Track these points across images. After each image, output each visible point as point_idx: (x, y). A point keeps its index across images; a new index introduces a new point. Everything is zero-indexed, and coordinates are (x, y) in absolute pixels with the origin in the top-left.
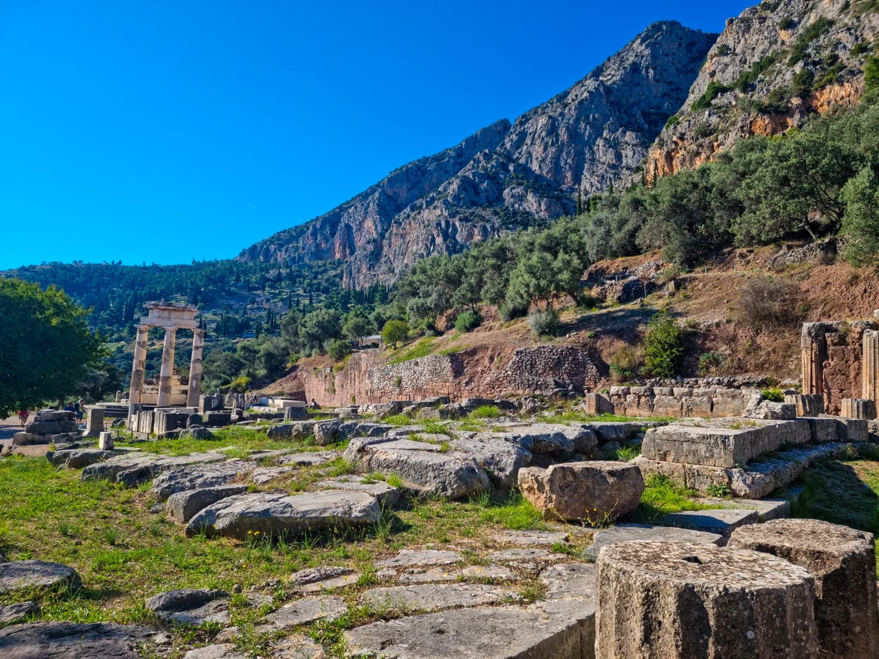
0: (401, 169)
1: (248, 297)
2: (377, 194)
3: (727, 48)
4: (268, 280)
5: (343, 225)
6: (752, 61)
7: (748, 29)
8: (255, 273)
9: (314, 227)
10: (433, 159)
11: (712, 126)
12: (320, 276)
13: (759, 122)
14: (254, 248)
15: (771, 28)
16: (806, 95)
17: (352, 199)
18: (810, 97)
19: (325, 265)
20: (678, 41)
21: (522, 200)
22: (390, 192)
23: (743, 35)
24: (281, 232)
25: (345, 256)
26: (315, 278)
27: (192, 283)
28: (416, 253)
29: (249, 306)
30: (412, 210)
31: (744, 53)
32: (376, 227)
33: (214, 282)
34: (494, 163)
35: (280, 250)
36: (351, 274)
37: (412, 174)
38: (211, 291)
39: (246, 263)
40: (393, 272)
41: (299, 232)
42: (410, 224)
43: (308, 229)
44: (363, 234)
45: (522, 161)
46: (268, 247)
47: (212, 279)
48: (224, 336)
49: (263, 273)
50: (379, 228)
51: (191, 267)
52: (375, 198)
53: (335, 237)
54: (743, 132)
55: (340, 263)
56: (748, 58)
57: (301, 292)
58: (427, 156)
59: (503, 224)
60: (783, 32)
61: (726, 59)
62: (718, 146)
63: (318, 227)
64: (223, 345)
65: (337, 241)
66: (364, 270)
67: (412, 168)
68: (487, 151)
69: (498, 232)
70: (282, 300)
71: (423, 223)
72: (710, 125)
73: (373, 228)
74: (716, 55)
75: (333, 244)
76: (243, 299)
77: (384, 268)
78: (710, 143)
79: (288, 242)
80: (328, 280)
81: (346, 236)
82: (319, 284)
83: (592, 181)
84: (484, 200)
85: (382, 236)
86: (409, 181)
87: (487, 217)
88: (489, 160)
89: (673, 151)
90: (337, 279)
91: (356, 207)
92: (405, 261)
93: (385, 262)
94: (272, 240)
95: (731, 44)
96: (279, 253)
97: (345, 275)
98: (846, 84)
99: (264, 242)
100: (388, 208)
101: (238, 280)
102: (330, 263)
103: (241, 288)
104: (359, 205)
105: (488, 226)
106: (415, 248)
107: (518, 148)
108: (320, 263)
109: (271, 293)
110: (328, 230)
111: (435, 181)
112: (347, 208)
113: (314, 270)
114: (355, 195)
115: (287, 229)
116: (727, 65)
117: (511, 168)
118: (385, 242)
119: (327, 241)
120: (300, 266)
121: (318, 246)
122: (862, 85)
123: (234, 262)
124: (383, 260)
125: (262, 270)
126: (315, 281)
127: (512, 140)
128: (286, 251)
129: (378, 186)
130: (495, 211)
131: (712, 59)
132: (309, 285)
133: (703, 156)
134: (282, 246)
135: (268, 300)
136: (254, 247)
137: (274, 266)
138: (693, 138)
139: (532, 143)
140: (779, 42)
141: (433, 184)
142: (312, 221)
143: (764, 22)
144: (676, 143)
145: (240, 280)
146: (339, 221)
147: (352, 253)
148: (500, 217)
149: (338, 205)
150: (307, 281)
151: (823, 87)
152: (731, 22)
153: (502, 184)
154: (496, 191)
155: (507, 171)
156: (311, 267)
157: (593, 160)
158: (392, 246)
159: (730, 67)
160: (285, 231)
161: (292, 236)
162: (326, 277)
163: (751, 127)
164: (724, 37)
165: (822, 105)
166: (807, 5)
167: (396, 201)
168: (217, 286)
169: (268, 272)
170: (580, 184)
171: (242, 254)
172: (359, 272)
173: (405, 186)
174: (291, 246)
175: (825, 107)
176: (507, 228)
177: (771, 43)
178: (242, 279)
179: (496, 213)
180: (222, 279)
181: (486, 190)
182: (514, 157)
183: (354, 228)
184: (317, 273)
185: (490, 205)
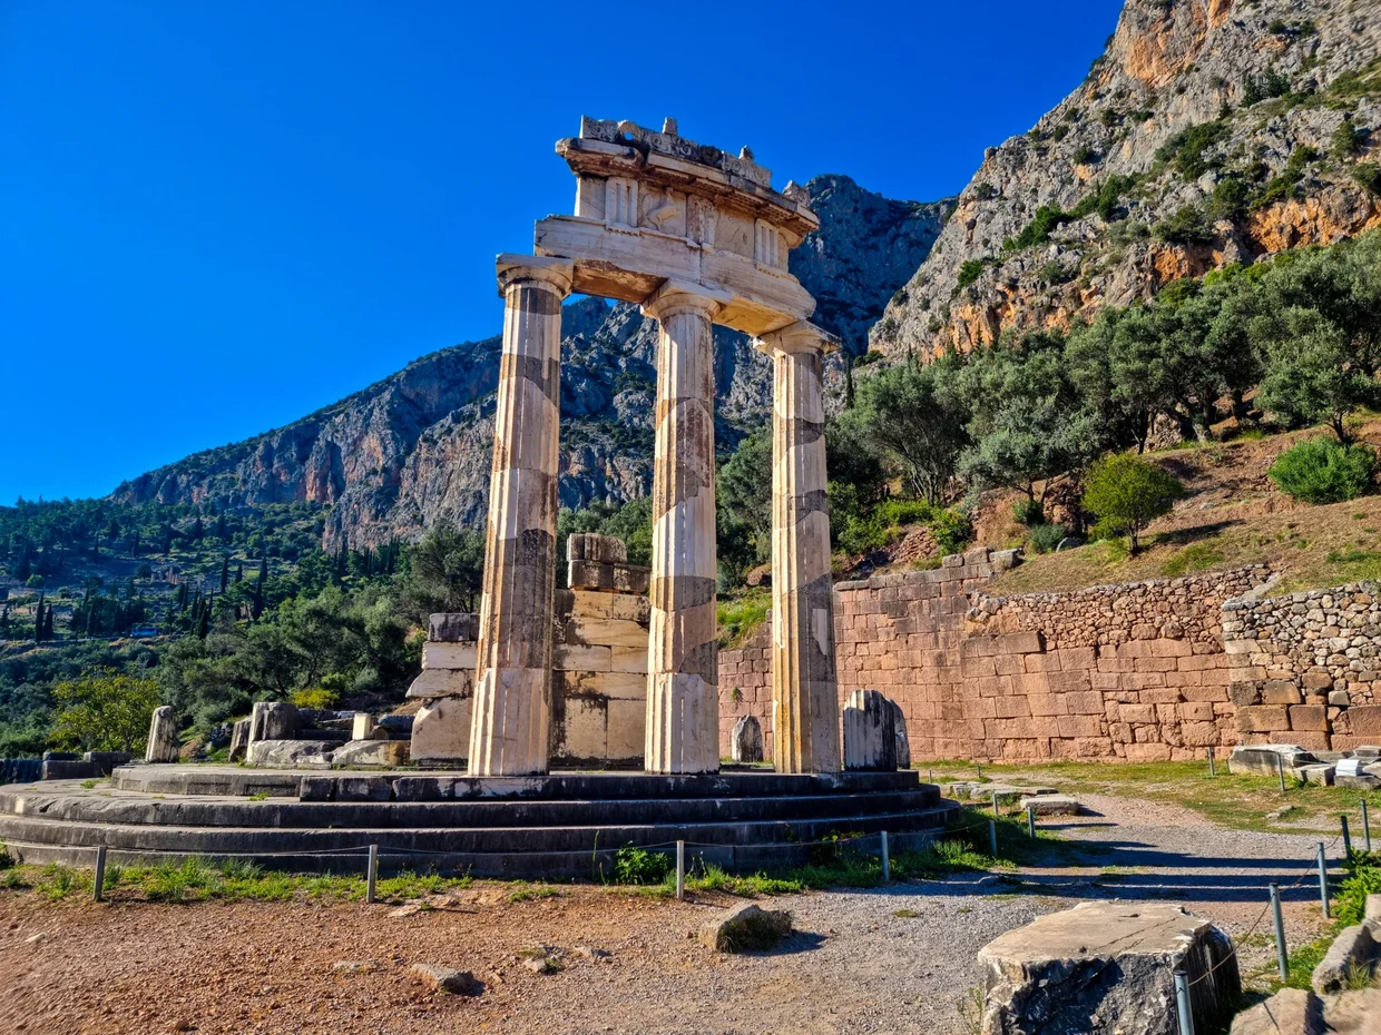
0: (429, 358)
1: (134, 565)
2: (387, 396)
3: (992, 190)
4: (177, 534)
5: (322, 443)
6: (1035, 206)
7: (1020, 163)
8: (146, 522)
9: (268, 446)
10: (483, 346)
11: (1067, 268)
12: (277, 530)
13: (1167, 256)
14: (145, 480)
15: (1061, 162)
16: (1240, 218)
17: (340, 403)
18: (1247, 219)
19: (286, 511)
20: (852, 205)
21: (644, 412)
22: (409, 393)
23: (1014, 172)
24: (201, 454)
25: (324, 496)
26: (269, 532)
27: (18, 538)
28: (467, 490)
29: (137, 581)
30: (457, 420)
31: (1017, 196)
32: (385, 448)
33: (66, 538)
34: (594, 354)
35: (198, 485)
36: (339, 526)
37: (449, 367)
38: (57, 552)
39: (128, 505)
40: (421, 522)
41: (240, 453)
42: (453, 442)
43: (255, 448)
44: (360, 459)
45: (638, 354)
46: (174, 479)
47: (60, 532)
48: (90, 635)
49: (167, 522)
50: (390, 451)
51: (14, 512)
52: (383, 402)
53: (308, 463)
54: (1141, 271)
55: (315, 508)
56: (1027, 203)
57: (242, 556)
58: (474, 341)
59: (619, 447)
60: (1080, 166)
61: (991, 205)
62: (1091, 295)
63: (275, 445)
64: (89, 651)
65: (311, 470)
66: (365, 518)
67: (448, 358)
68: (581, 336)
69: (611, 458)
70: (205, 570)
71: (479, 441)
72: (1062, 266)
73: (380, 449)
74: (973, 198)
75: (303, 476)
76: (122, 569)
77: (403, 515)
78: (1073, 290)
79: (213, 471)
80: (293, 536)
81: (328, 463)
82: (278, 542)
83: (748, 390)
84: (583, 409)
85: (400, 463)
86: (443, 377)
87: (591, 436)
88: (584, 349)
89: (999, 306)
90: (312, 536)
91: (347, 415)
92: (445, 504)
93: (406, 506)
94: (182, 467)
95: (995, 182)
96: (196, 490)
97: (327, 528)
98: (1309, 201)
99: (167, 470)
100: (407, 418)
101: (114, 533)
102: (297, 509)
103: (120, 549)
104: (353, 412)
105: (595, 449)
106: (463, 482)
107: (629, 335)
108: (278, 507)
109: (180, 559)
110: (293, 452)
111: (487, 380)
112: (330, 416)
113: (267, 518)
114: (343, 397)
115: (213, 448)
116: (992, 213)
117: (622, 363)
118: (406, 473)
119: (290, 468)
120: (238, 512)
121: (273, 478)
122: (1338, 201)
123: (104, 505)
124: (402, 502)
125: (162, 517)
126: (269, 538)
127: (620, 323)
128: (211, 486)
129: (389, 381)
130: (604, 426)
131: (965, 205)
132: (258, 544)
133: (1061, 313)
134: (203, 477)
135: (176, 571)
136: (146, 478)
137: (186, 511)
138: (1035, 286)
139: (652, 329)
140: (1076, 182)
141: (484, 384)
142: (262, 436)
143: (1045, 154)
144: (1004, 295)
145: (119, 535)
146: (314, 438)
147: (338, 492)
148: (613, 436)
149: (312, 411)
150: (252, 539)
151: (1268, 206)
152: (993, 153)
153: (610, 387)
154: (601, 397)
155: (616, 367)
156: (259, 514)
157: (747, 360)
158: (420, 479)
159: (998, 215)
160: (208, 452)
161: (222, 460)
162: (289, 531)
163: (1153, 264)
164: (983, 174)
165: (1267, 234)
166: (1113, 132)
167: (420, 409)
168: (70, 544)
169: (174, 521)
170: (728, 395)
171: (122, 489)
172: (355, 521)
173: (436, 386)
174: (220, 477)
175: (1275, 236)
176: (627, 454)
177: (1063, 183)
178: (123, 532)
179: (605, 430)
180: (81, 532)
181: (586, 394)
182: (625, 348)
183: (344, 449)
184: (272, 524)
185: (593, 417)
